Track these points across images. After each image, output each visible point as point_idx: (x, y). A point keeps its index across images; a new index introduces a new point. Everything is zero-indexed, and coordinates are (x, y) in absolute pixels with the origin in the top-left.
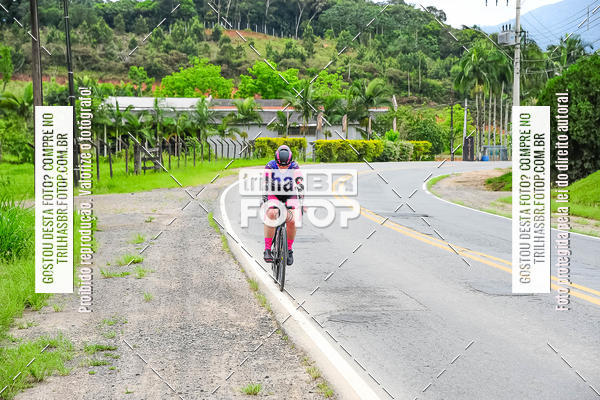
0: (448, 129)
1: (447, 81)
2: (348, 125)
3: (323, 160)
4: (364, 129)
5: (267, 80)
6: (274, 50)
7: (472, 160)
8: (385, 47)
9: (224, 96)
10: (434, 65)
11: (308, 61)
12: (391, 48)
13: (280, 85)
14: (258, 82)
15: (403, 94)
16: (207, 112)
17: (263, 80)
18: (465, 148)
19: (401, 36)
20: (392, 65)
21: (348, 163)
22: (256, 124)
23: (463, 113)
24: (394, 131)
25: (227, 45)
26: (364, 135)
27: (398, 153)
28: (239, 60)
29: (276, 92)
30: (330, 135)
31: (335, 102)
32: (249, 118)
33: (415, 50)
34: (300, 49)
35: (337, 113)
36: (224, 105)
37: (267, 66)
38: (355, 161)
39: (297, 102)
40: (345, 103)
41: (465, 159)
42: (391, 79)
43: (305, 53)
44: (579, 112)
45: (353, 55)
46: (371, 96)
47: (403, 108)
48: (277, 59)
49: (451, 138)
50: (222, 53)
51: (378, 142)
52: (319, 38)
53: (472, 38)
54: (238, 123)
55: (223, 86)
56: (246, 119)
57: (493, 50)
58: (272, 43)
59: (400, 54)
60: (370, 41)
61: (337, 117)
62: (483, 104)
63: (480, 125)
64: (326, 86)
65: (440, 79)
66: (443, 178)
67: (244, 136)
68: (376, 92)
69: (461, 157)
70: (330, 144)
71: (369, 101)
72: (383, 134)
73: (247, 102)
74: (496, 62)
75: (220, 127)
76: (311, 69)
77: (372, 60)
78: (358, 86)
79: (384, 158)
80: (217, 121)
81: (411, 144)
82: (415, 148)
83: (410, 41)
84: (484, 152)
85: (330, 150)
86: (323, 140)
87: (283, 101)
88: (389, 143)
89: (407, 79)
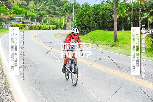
0: (60, 23)
1: (60, 12)
2: (37, 21)
3: (31, 30)
4: (41, 22)
5: (17, 10)
6: (19, 3)
7: (65, 30)
8: (46, 3)
9: (6, 14)
10: (57, 8)
11: (28, 6)
12: (47, 4)
13: (20, 12)
14: (15, 11)
15: (50, 15)
16: (1, 18)
17: (16, 10)
18: (64, 27)
19: (49, 1)
20: (47, 8)
21: (36, 30)
22: (14, 21)
23: (63, 19)
24: (48, 23)
25: (7, 1)
26: (40, 24)
27: (48, 28)
28: (10, 5)
29: (19, 13)
30: (33, 24)
31: (33, 16)
32: (12, 19)
33: (53, 4)
34: (25, 3)
35: (34, 19)
36: (6, 16)
37: (17, 7)
38: (38, 30)
39: (24, 16)
40: (36, 16)
41: (64, 30)
42: (47, 11)
43: (27, 4)
44: (86, 19)
45: (38, 5)
46: (42, 15)
47: (50, 18)
48: (20, 6)
49: (61, 25)
50: (6, 3)
51: (44, 26)
52: (30, 1)
53: (65, 2)
54: (9, 20)
55: (6, 12)
56: (11, 20)
57: (69, 5)
58: (18, 2)
59: (49, 5)
60: (42, 2)
61: (34, 20)
62: (68, 17)
63: (67, 22)
64: (32, 12)
65: (59, 11)
66: (58, 34)
67: (11, 24)
68: (43, 14)
69: (63, 29)
70: (32, 26)
71: (42, 16)
72: (45, 24)
73: (12, 15)
74: (70, 7)
75: (5, 21)
76: (28, 8)
77: (43, 6)
78: (39, 12)
79: (45, 29)
80: (4, 20)
81: (51, 26)
82: (52, 27)
83: (51, 2)
84: (68, 28)
85: (32, 27)
86: (30, 25)
87: (21, 15)
88: (46, 26)
89: (51, 11)
